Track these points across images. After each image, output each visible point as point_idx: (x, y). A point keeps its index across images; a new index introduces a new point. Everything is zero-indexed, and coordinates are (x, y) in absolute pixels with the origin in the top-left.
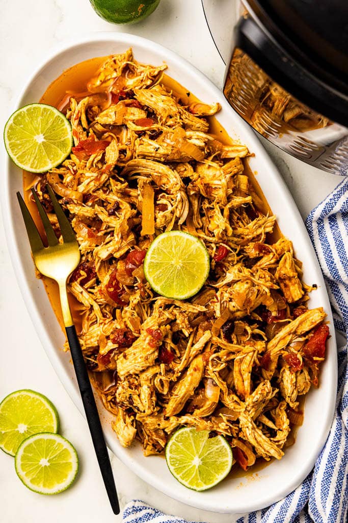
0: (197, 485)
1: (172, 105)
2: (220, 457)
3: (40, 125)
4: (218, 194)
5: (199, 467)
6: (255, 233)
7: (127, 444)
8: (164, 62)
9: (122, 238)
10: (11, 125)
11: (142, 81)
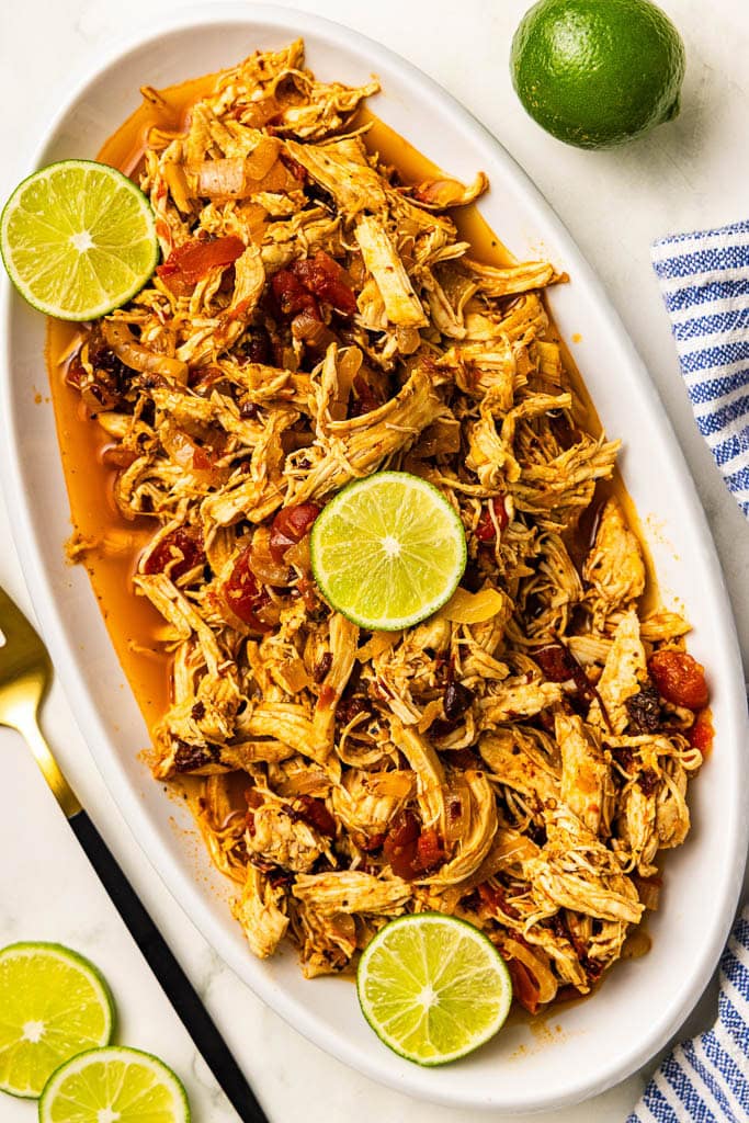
0: (421, 1051)
1: (372, 187)
2: (481, 992)
3: (83, 211)
4: (493, 385)
5: (430, 1011)
6: (571, 478)
7: (267, 951)
8: (374, 77)
9: (268, 475)
10: (16, 212)
11: (320, 116)
